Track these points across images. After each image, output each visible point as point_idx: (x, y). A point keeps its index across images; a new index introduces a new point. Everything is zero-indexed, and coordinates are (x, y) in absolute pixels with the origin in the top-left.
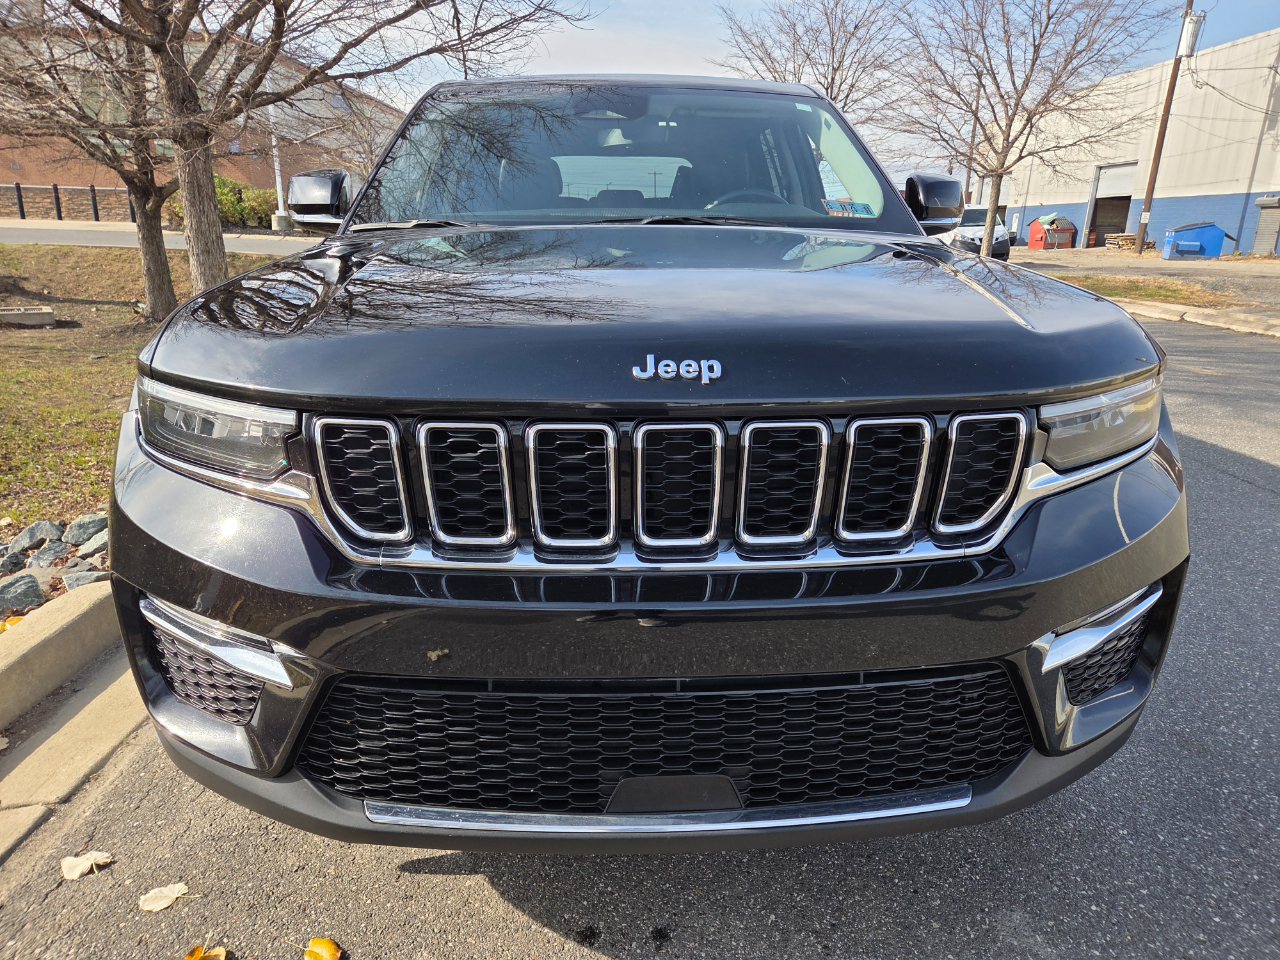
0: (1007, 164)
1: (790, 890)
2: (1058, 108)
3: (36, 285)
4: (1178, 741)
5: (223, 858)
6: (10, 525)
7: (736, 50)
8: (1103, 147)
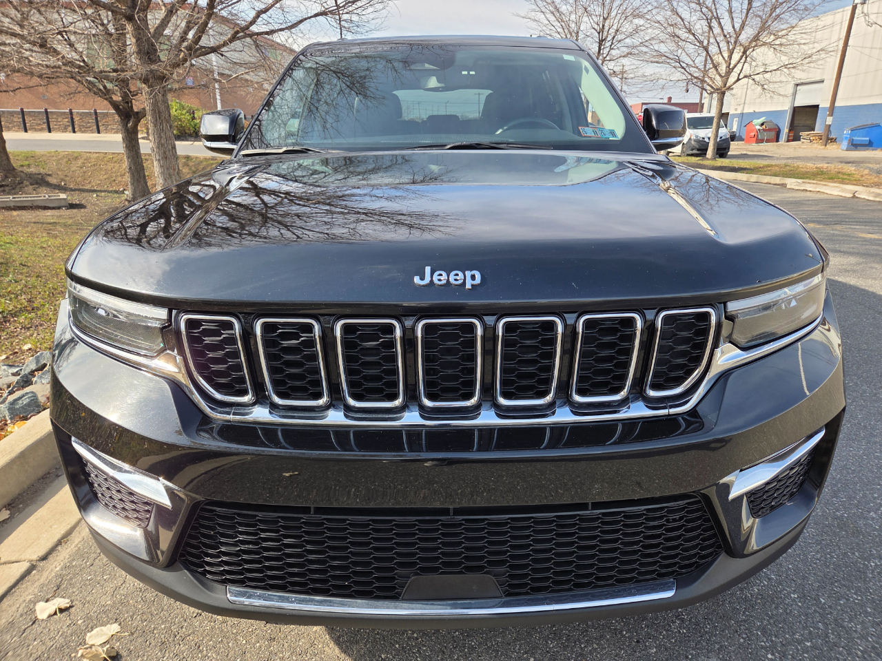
0: (728, 85)
1: (546, 639)
2: (765, 44)
3: (57, 179)
4: (838, 525)
5: (146, 606)
6: (30, 349)
7: (534, 7)
8: (798, 71)
